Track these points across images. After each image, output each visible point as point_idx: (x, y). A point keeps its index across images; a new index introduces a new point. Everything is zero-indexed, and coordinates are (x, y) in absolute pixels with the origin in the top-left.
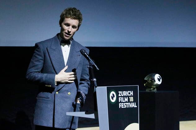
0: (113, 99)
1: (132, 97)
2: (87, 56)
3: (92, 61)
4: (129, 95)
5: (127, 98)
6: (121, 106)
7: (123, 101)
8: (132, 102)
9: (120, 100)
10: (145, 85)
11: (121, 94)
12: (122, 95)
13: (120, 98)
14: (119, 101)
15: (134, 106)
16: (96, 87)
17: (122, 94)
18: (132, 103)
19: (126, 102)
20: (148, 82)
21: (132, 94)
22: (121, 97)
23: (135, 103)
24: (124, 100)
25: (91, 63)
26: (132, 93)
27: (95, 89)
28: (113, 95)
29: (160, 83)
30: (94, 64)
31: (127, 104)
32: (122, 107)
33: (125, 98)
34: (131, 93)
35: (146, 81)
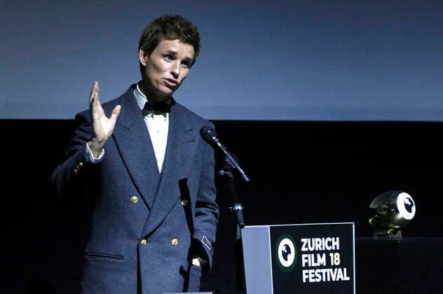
0: (286, 259)
1: (337, 254)
2: (219, 144)
3: (230, 159)
4: (329, 248)
5: (324, 255)
6: (308, 276)
7: (314, 265)
8: (338, 267)
9: (306, 261)
10: (370, 221)
11: (307, 246)
12: (312, 249)
13: (304, 256)
14: (304, 265)
15: (341, 277)
16: (242, 227)
17: (311, 246)
18: (336, 270)
19: (321, 267)
20: (379, 214)
21: (336, 246)
22: (309, 252)
23: (345, 269)
24: (316, 261)
25: (230, 163)
26: (337, 243)
27: (238, 233)
28: (287, 247)
29: (410, 216)
30: (237, 165)
31: (324, 271)
32: (311, 280)
33: (318, 255)
34: (334, 243)
35: (374, 211)
